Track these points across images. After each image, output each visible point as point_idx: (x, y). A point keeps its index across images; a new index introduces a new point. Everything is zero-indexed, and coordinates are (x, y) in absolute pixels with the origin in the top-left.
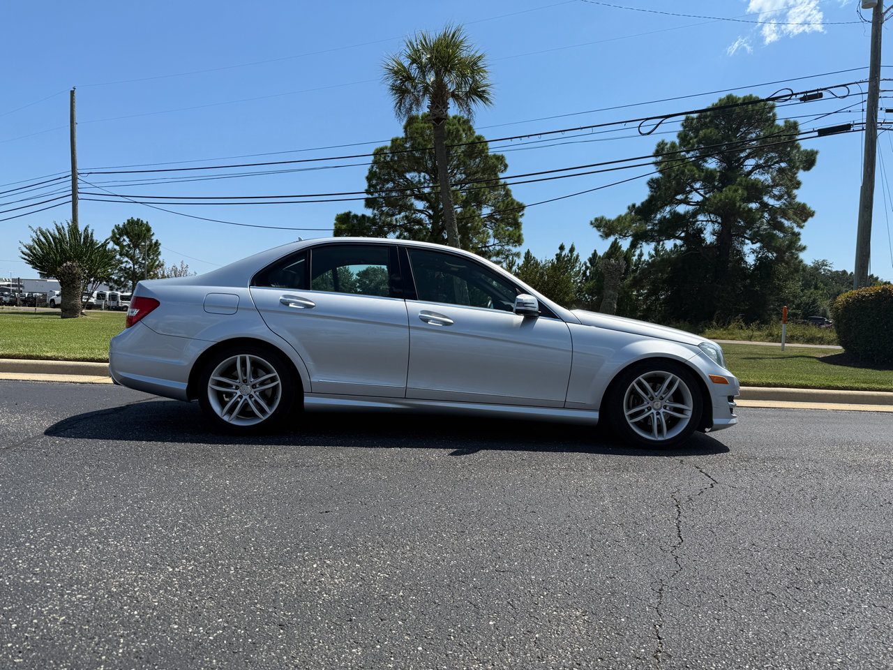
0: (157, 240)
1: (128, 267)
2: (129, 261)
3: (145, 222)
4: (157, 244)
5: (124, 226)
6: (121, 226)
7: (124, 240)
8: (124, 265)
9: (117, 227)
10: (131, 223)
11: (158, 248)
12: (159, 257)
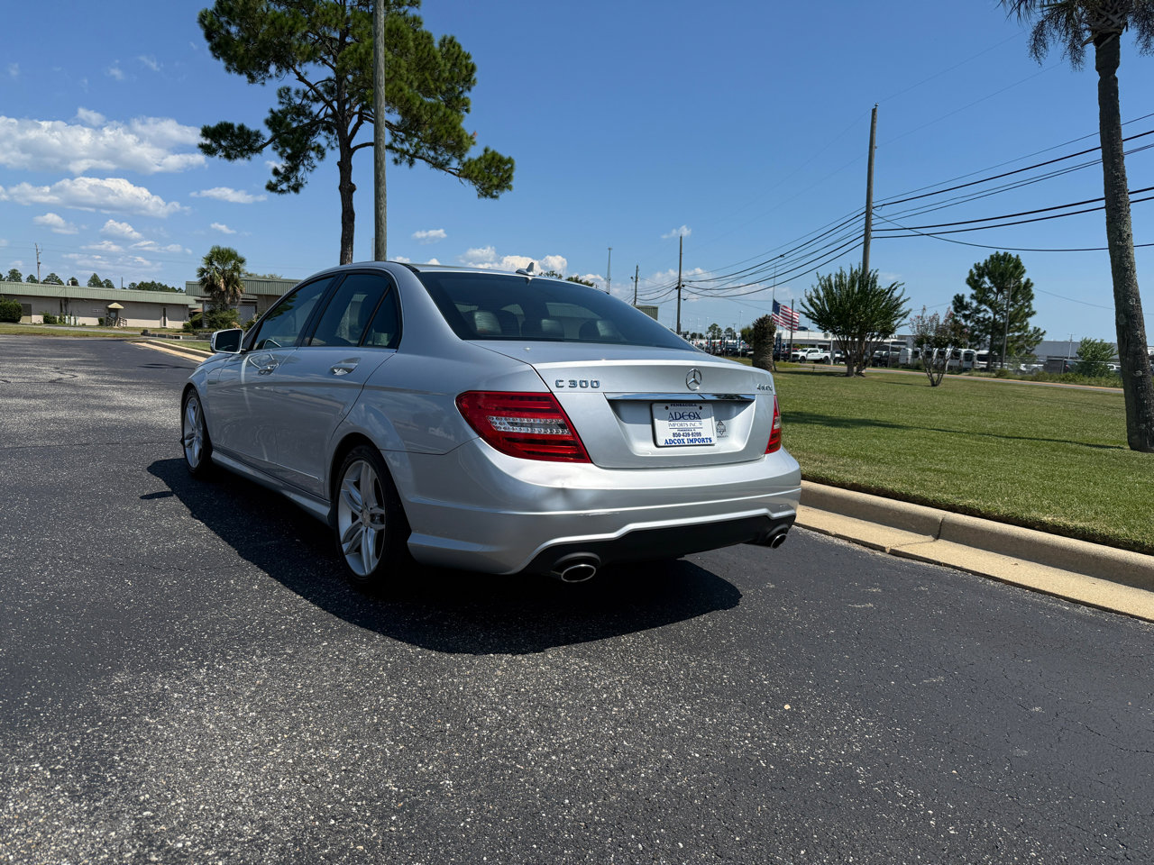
0: (1028, 280)
1: (987, 317)
2: (988, 309)
3: (1014, 256)
4: (1028, 285)
5: (986, 264)
6: (982, 265)
7: (985, 282)
8: (981, 315)
9: (977, 267)
10: (996, 259)
11: (1030, 290)
12: (1032, 302)
